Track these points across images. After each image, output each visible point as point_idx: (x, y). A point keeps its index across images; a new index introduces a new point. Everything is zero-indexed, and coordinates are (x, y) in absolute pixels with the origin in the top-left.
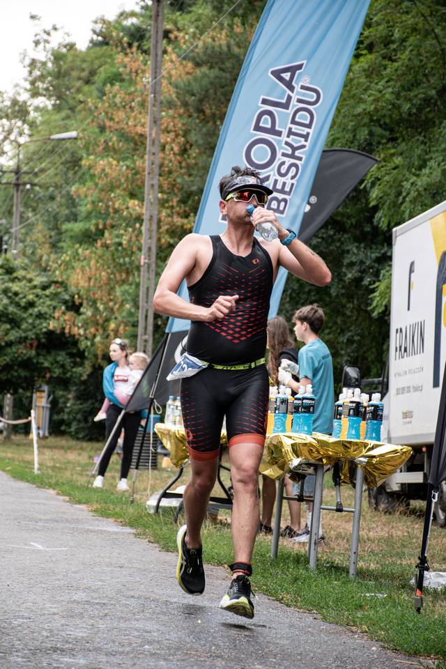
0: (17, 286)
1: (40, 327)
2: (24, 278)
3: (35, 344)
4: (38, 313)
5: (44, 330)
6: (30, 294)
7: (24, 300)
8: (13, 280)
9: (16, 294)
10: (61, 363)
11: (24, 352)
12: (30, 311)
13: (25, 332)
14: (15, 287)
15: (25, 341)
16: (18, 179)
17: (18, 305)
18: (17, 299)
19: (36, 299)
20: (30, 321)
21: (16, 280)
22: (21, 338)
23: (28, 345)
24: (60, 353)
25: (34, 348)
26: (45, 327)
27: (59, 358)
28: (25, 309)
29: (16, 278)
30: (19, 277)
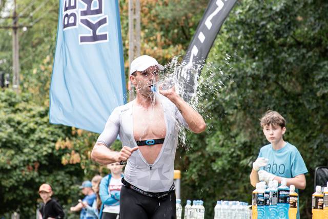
0: (19, 116)
1: (41, 150)
2: (25, 109)
3: (37, 165)
4: (38, 139)
5: (45, 153)
6: (30, 122)
7: (26, 128)
8: (15, 112)
9: (19, 123)
10: (61, 181)
11: (27, 173)
12: (32, 137)
13: (27, 156)
14: (17, 117)
15: (28, 164)
16: (15, 23)
17: (20, 132)
18: (20, 127)
19: (36, 126)
20: (32, 146)
21: (18, 111)
22: (24, 161)
23: (31, 167)
24: (60, 172)
25: (36, 169)
26: (46, 151)
27: (59, 178)
28: (27, 135)
29: (18, 109)
30: (21, 108)
